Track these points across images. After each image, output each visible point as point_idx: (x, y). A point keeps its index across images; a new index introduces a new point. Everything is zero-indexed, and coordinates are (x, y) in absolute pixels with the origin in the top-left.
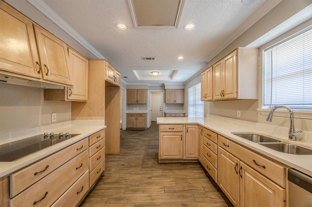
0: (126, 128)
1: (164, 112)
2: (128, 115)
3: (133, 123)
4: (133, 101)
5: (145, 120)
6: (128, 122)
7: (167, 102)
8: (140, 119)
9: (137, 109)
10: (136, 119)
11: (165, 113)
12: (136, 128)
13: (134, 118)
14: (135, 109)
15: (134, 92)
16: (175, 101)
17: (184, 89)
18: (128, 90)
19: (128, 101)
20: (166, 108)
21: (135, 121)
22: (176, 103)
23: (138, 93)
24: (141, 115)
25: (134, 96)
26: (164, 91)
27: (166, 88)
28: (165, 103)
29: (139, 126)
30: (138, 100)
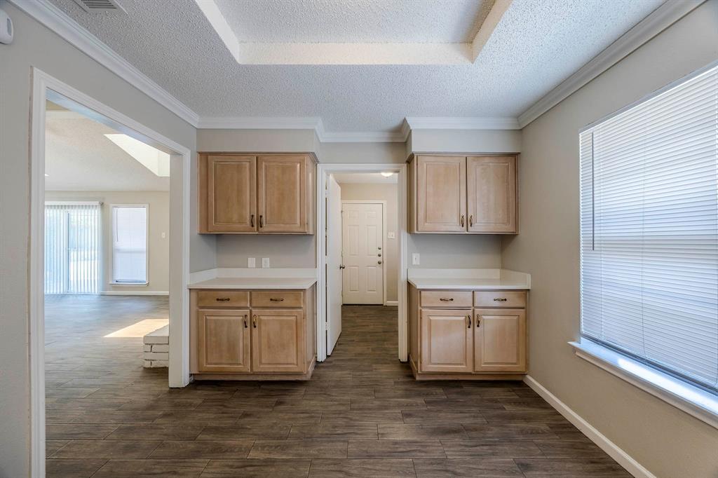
0: (191, 375)
1: (403, 278)
2: (206, 299)
3: (232, 347)
4: (235, 217)
5: (300, 329)
6: (203, 338)
7: (423, 226)
8: (270, 320)
9: (266, 261)
10: (250, 323)
11: (409, 284)
12: (248, 374)
13: (233, 317)
14: (252, 261)
15: (239, 168)
16: (466, 221)
17: (514, 156)
18: (204, 156)
19: (205, 219)
20: (416, 258)
21: (241, 333)
22: (472, 230)
23: (263, 173)
24: (276, 298)
25: (240, 191)
26: (404, 167)
27: (416, 147)
28: (410, 229)
29: (267, 364)
30: (262, 212)
